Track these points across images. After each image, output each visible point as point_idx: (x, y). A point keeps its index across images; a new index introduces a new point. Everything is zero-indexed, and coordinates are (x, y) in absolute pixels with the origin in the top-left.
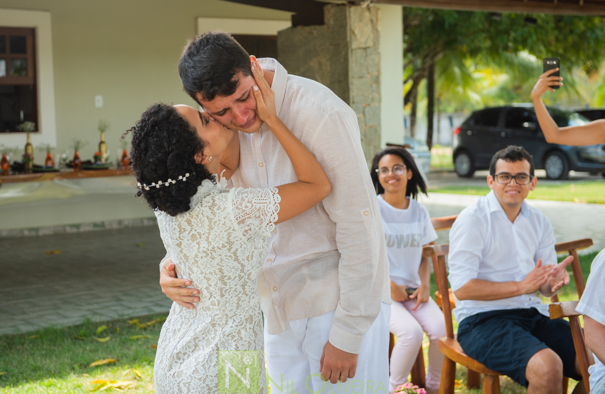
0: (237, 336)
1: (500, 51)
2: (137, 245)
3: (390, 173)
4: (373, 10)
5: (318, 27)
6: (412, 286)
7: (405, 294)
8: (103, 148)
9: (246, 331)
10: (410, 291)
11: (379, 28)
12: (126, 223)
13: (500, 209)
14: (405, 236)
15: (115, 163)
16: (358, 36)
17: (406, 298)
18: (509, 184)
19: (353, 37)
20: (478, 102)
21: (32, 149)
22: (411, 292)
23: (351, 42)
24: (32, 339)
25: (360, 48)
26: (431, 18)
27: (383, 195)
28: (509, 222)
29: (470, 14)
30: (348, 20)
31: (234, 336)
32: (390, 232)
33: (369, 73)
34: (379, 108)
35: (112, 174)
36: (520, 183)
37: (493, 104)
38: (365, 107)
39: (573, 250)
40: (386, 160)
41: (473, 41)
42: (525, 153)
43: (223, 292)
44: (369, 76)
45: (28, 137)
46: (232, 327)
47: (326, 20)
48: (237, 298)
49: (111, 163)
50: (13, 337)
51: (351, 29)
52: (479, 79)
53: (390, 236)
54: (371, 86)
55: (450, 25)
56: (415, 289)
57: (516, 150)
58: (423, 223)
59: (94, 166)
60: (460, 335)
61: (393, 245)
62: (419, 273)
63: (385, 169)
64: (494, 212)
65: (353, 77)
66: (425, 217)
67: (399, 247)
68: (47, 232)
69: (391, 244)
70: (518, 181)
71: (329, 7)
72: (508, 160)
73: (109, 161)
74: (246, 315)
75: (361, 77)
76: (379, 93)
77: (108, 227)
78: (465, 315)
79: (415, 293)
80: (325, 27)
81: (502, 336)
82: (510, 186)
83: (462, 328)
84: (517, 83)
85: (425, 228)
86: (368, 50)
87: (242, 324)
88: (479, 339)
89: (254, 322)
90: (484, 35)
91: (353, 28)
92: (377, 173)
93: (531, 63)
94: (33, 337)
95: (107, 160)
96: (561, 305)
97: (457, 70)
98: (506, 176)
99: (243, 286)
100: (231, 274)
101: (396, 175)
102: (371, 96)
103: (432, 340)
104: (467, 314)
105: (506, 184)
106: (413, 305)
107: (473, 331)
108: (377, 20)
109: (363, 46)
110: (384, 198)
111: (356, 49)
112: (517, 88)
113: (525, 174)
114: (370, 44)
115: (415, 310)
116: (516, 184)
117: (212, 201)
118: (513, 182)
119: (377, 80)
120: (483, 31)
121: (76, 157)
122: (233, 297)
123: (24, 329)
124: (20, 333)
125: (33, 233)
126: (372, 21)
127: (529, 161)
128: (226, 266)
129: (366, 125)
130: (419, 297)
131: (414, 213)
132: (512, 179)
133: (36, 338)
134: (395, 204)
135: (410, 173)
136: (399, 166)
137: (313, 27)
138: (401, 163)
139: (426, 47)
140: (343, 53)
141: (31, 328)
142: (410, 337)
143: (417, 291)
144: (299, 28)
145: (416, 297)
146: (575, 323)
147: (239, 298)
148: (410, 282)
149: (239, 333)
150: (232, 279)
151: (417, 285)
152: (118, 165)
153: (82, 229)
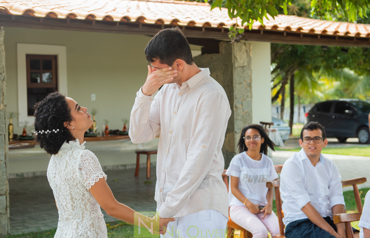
0: (86, 235)
1: (332, 68)
2: (114, 181)
3: (251, 140)
4: (247, 44)
5: (216, 55)
6: (262, 204)
7: (258, 209)
9: (91, 232)
10: (260, 207)
11: (251, 55)
12: (109, 168)
13: (307, 158)
14: (259, 175)
15: (101, 133)
16: (239, 60)
17: (258, 211)
18: (310, 143)
19: (235, 60)
20: (322, 98)
22: (262, 208)
23: (234, 63)
24: (47, 235)
25: (239, 67)
26: (290, 49)
27: (247, 152)
28: (313, 167)
29: (312, 47)
30: (233, 51)
31: (84, 235)
32: (250, 174)
33: (245, 81)
34: (251, 101)
35: (99, 140)
36: (316, 142)
37: (331, 99)
38: (243, 101)
39: (355, 184)
40: (249, 132)
41: (314, 62)
42: (319, 125)
43: (73, 207)
44: (245, 83)
46: (81, 230)
47: (220, 51)
48: (82, 212)
49: (99, 134)
50: (37, 233)
51: (234, 56)
52: (323, 85)
53: (250, 176)
54: (247, 89)
55: (301, 53)
56: (263, 207)
57: (313, 123)
58: (269, 169)
59: (88, 135)
60: (286, 233)
61: (252, 181)
62: (267, 197)
63: (249, 137)
64: (304, 160)
65: (235, 83)
66: (271, 165)
67: (255, 182)
69: (250, 180)
70: (315, 141)
71: (222, 43)
72: (309, 130)
73: (97, 132)
74: (89, 222)
75: (241, 83)
76: (251, 93)
78: (289, 221)
79: (263, 209)
80: (220, 54)
81: (310, 233)
82: (310, 144)
83: (287, 229)
84: (345, 87)
85: (271, 172)
86: (244, 68)
87: (87, 228)
88: (297, 236)
89: (95, 227)
90: (321, 59)
91: (235, 55)
92: (244, 139)
93: (350, 75)
94: (48, 233)
95: (96, 131)
96: (340, 216)
97: (308, 79)
98: (309, 138)
99: (85, 205)
100: (76, 196)
101: (255, 141)
102: (246, 95)
103: (273, 236)
104: (290, 221)
105: (309, 143)
106: (262, 216)
107: (294, 230)
108: (250, 51)
109: (241, 65)
110: (247, 154)
111: (237, 67)
112: (346, 90)
113: (319, 137)
114: (246, 64)
115: (263, 218)
116: (314, 143)
117: (71, 153)
118: (312, 142)
119: (250, 85)
120: (320, 56)
122: (80, 211)
123: (43, 229)
124: (40, 231)
126: (247, 51)
127: (322, 129)
128: (73, 192)
129: (243, 111)
130: (266, 211)
131: (264, 162)
132: (311, 140)
133: (49, 234)
134: (254, 158)
135: (263, 139)
136: (257, 136)
137: (213, 54)
138: (258, 134)
139: (287, 66)
140: (230, 70)
141: (47, 229)
142: (260, 235)
143: (265, 207)
144: (205, 55)
145: (264, 211)
146: (349, 226)
147: (83, 212)
148: (261, 202)
149: (86, 233)
150: (78, 200)
151: (265, 204)
152: (103, 134)
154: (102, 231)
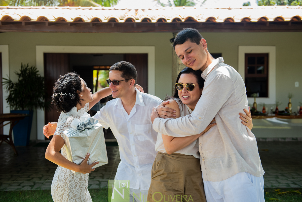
8: (290, 105)
21: (257, 105)
45: (255, 100)
49: (292, 113)
68: (270, 140)
77: (299, 140)
95: (291, 111)
121: (277, 109)
125: (264, 140)
153: (287, 140)
154: (81, 201)
